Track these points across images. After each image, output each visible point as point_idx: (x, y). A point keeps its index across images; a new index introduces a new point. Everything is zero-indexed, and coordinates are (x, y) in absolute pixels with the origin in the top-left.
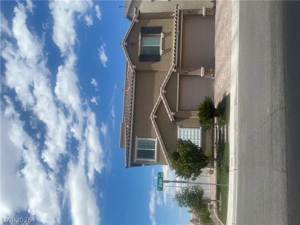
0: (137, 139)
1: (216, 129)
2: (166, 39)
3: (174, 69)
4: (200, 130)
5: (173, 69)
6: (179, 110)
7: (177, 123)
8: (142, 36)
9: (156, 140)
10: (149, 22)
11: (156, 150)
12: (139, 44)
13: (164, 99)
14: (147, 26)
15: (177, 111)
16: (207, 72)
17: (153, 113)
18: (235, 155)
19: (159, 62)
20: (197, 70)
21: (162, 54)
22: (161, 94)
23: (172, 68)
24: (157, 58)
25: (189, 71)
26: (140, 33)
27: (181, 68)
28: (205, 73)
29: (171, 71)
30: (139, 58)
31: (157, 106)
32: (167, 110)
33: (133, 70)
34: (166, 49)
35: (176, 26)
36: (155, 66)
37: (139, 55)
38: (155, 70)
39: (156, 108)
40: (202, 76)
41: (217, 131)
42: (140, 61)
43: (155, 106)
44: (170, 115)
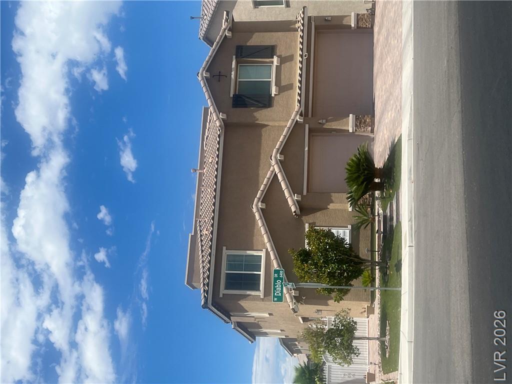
0: (225, 252)
1: (379, 218)
2: (282, 68)
3: (298, 116)
4: (348, 231)
5: (298, 118)
6: (308, 191)
7: (304, 218)
8: (237, 63)
9: (263, 254)
10: (251, 37)
11: (262, 273)
12: (233, 76)
13: (280, 171)
14: (248, 44)
15: (305, 193)
16: (360, 123)
17: (259, 199)
18: (410, 223)
19: (269, 109)
20: (342, 119)
21: (275, 95)
22: (273, 162)
23: (296, 116)
24: (266, 101)
25: (326, 122)
26: (234, 57)
27: (312, 116)
28: (356, 125)
29: (293, 120)
30: (231, 101)
31: (266, 185)
32: (285, 191)
33: (221, 122)
34: (282, 85)
35: (302, 43)
36: (262, 116)
37: (232, 96)
38: (262, 123)
39: (265, 189)
40: (351, 131)
41: (379, 221)
42: (233, 107)
43: (262, 186)
44: (291, 201)
